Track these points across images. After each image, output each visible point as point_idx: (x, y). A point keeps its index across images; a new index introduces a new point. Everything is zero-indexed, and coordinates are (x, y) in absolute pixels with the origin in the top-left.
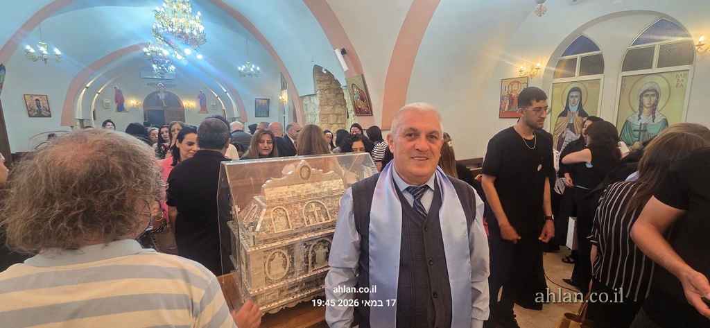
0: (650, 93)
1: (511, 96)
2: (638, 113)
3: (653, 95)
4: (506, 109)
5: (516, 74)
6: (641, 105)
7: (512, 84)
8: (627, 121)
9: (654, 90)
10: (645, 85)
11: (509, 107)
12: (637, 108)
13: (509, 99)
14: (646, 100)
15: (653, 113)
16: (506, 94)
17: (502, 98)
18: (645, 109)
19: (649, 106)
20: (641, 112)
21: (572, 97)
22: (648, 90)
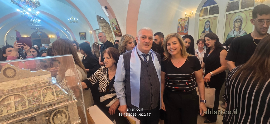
0: (238, 21)
1: (182, 26)
2: (233, 31)
3: (239, 22)
4: (180, 32)
5: (183, 16)
6: (235, 27)
7: (182, 21)
8: (229, 34)
9: (240, 19)
10: (236, 17)
12: (233, 28)
13: (181, 27)
14: (236, 24)
15: (240, 30)
16: (180, 25)
17: (178, 27)
18: (236, 28)
19: (238, 27)
20: (234, 30)
21: (207, 24)
22: (237, 20)
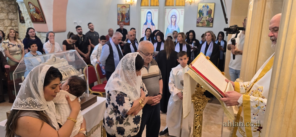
3: (174, 17)
4: (120, 20)
5: (124, 2)
6: (171, 21)
7: (122, 7)
8: (167, 28)
9: (175, 15)
10: (172, 13)
11: (122, 19)
13: (121, 15)
15: (175, 25)
16: (120, 12)
17: (118, 14)
20: (171, 24)
21: (148, 16)
22: (173, 15)
